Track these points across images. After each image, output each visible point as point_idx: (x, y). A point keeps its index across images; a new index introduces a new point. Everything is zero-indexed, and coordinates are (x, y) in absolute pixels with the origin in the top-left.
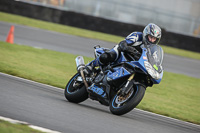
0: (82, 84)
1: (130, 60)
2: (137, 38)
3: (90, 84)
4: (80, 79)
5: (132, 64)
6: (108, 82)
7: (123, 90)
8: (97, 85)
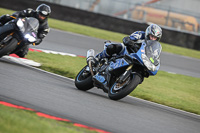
0: (89, 74)
1: (130, 52)
2: (140, 36)
3: (95, 73)
4: (88, 69)
5: (131, 56)
6: (110, 72)
7: (121, 78)
8: (101, 74)
